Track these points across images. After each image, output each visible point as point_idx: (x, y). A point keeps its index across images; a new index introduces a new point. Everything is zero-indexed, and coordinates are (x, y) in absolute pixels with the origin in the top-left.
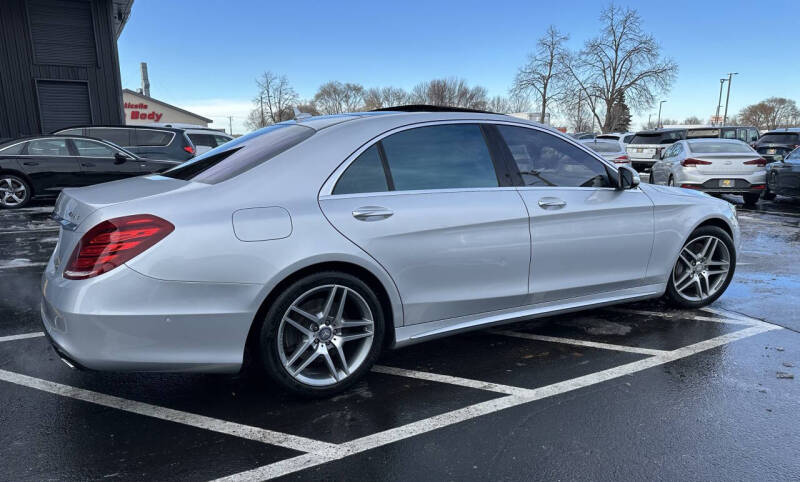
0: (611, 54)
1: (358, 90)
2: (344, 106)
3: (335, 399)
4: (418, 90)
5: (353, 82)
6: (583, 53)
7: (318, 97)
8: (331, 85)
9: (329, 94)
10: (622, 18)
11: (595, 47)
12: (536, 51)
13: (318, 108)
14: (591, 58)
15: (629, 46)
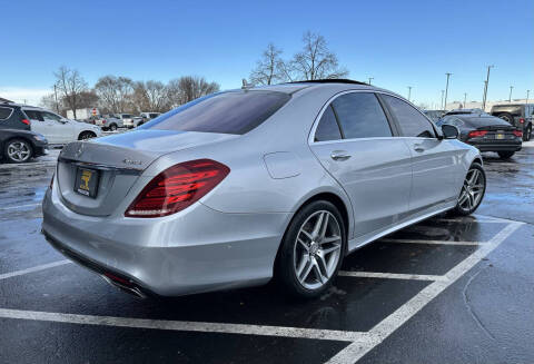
0: (310, 63)
1: (128, 81)
2: (118, 93)
3: (323, 298)
4: (172, 82)
5: (124, 76)
6: (292, 62)
7: (97, 86)
8: (108, 78)
9: (106, 84)
10: (315, 40)
11: (299, 58)
12: (263, 59)
13: (98, 94)
14: (297, 65)
15: (320, 59)
